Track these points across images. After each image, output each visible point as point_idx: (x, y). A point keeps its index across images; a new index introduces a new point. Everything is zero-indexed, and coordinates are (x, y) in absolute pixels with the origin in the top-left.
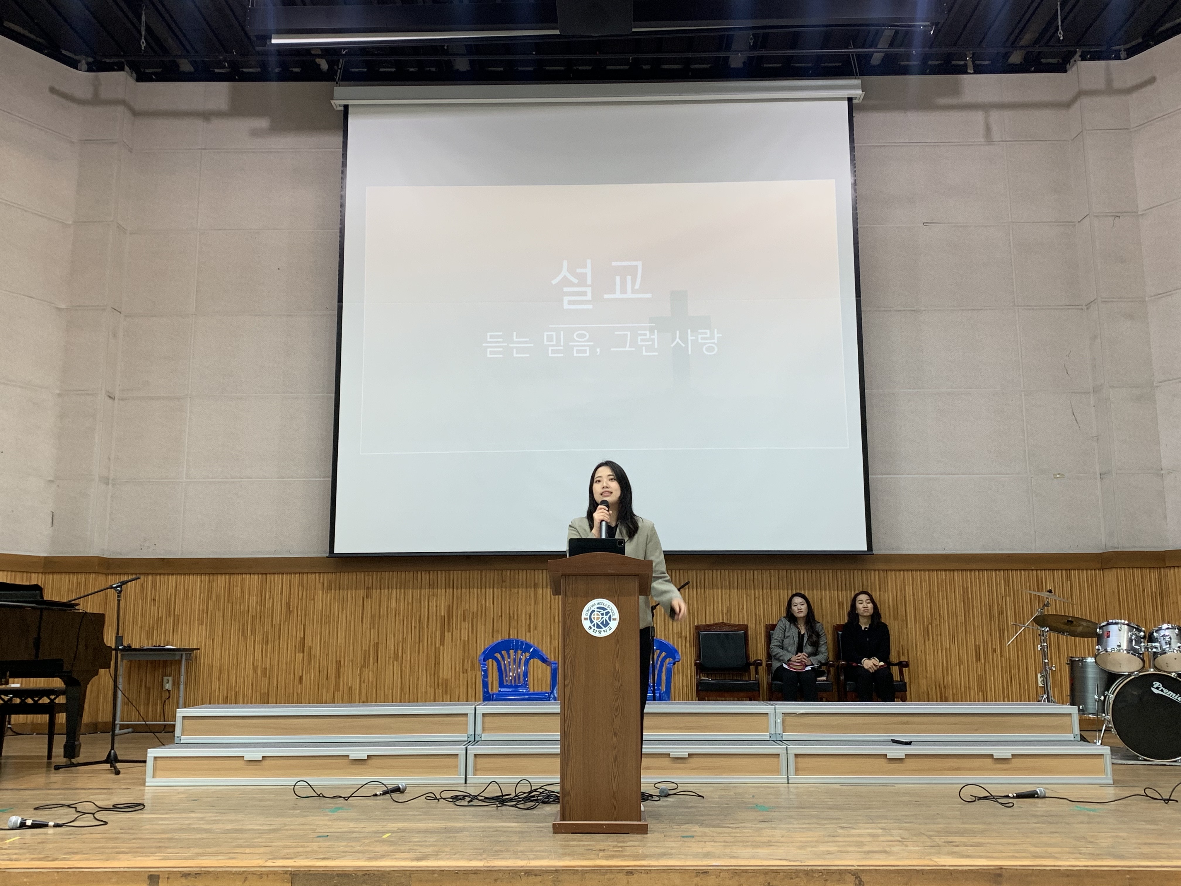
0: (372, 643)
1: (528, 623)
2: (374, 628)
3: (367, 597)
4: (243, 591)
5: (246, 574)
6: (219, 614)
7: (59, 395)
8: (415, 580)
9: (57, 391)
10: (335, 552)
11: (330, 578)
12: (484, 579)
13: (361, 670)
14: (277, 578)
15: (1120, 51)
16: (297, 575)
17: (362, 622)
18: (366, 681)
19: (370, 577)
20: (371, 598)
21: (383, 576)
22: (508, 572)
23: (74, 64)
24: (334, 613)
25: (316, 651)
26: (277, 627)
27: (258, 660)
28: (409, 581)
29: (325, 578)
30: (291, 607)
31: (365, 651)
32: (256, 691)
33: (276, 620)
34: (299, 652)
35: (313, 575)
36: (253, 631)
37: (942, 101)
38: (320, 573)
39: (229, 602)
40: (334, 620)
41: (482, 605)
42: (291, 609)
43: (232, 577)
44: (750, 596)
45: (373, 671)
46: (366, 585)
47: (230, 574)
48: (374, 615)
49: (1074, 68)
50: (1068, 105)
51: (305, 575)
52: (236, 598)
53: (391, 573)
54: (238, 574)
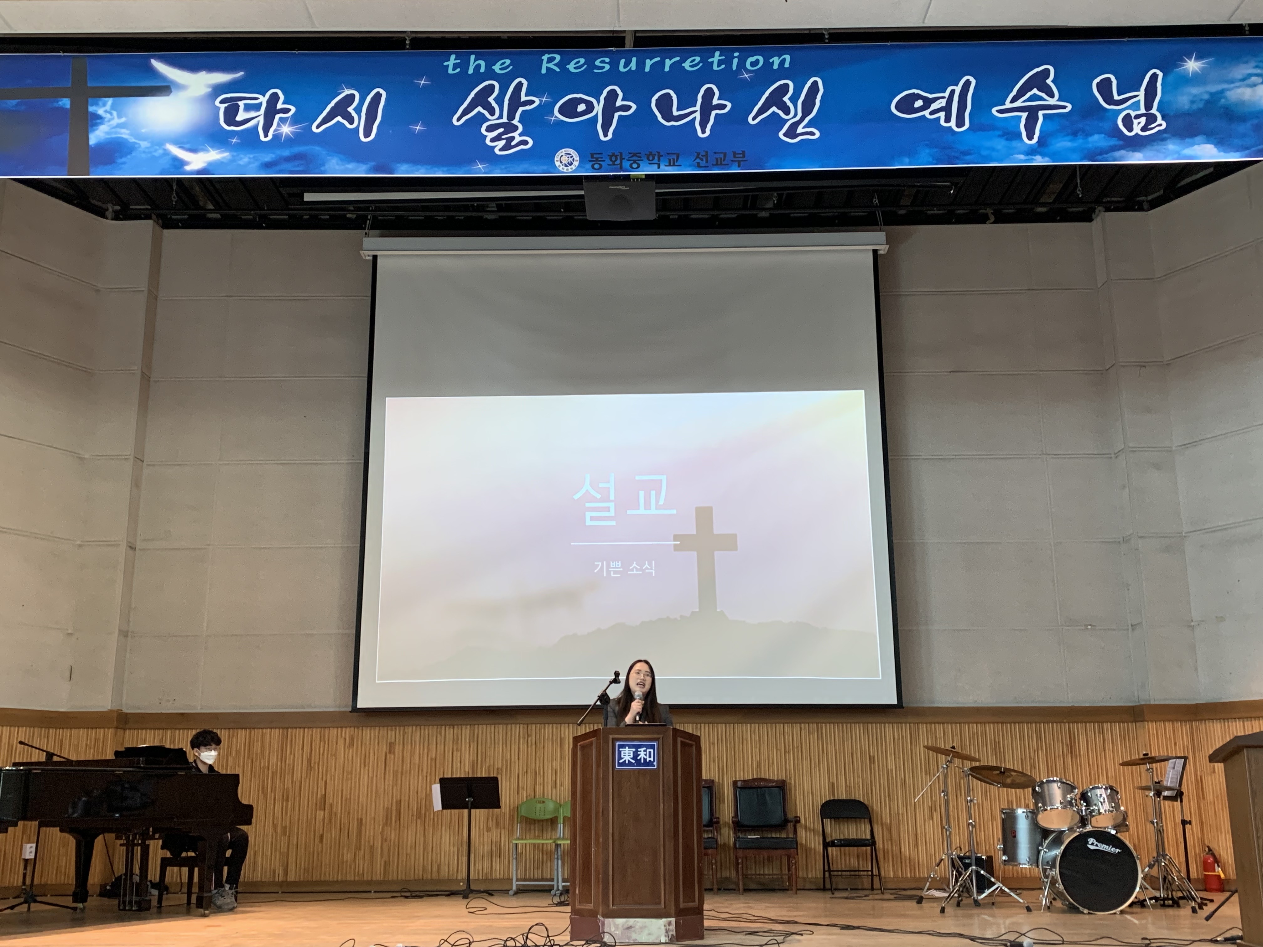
0: (394, 800)
1: (554, 779)
2: (396, 785)
3: (390, 753)
4: (263, 747)
5: (267, 728)
7: (80, 546)
8: (439, 735)
9: (78, 543)
10: (358, 706)
11: (352, 733)
12: (509, 733)
13: (383, 828)
14: (299, 732)
15: (1143, 202)
16: (319, 730)
17: (385, 779)
18: (388, 839)
19: (393, 732)
20: (394, 753)
21: (406, 730)
22: (534, 726)
23: (101, 213)
24: (356, 770)
25: (338, 808)
26: (298, 784)
27: (278, 818)
28: (433, 736)
29: (347, 732)
30: (313, 762)
31: (387, 808)
32: (276, 851)
33: (297, 776)
34: (320, 809)
35: (335, 730)
36: (273, 790)
38: (342, 727)
39: (248, 758)
40: (356, 776)
41: (506, 761)
42: (312, 765)
43: (253, 732)
45: (395, 830)
46: (389, 741)
47: (251, 728)
48: (397, 771)
49: (1099, 219)
51: (327, 730)
52: (257, 754)
53: (414, 727)
54: (259, 728)
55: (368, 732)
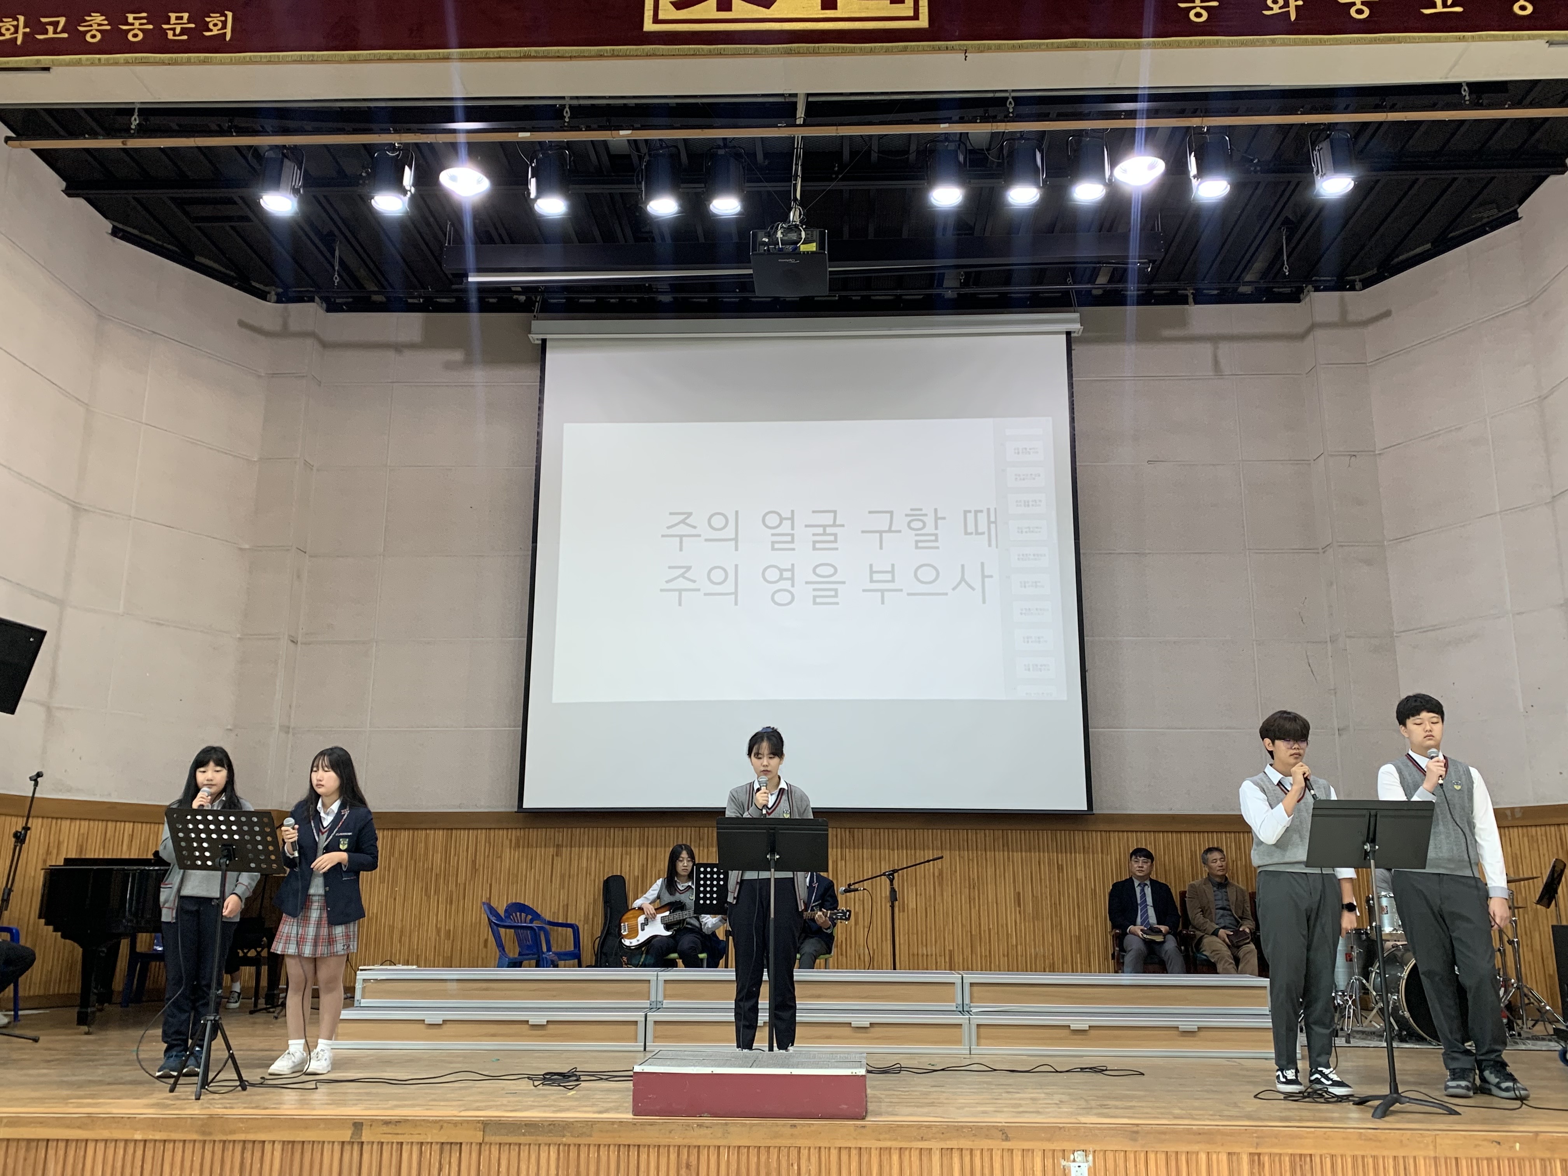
0: (561, 904)
3: (557, 855)
4: (426, 848)
5: (431, 829)
6: (401, 873)
7: (240, 639)
9: (238, 636)
11: (518, 834)
14: (464, 834)
15: (1355, 281)
16: (484, 831)
19: (561, 834)
20: (561, 856)
21: (574, 832)
23: (263, 296)
24: (522, 872)
26: (462, 887)
27: (441, 921)
28: (601, 838)
29: (514, 833)
30: (477, 864)
31: (554, 913)
32: (439, 955)
33: (461, 880)
35: (501, 832)
36: (437, 891)
37: (1167, 333)
38: (508, 828)
39: (411, 859)
40: (521, 880)
42: (477, 867)
43: (416, 832)
44: (963, 858)
46: (556, 843)
47: (413, 829)
48: (564, 874)
49: (1307, 299)
50: (1302, 336)
51: (492, 831)
52: (420, 855)
53: (582, 830)
54: (422, 829)
55: (535, 833)
